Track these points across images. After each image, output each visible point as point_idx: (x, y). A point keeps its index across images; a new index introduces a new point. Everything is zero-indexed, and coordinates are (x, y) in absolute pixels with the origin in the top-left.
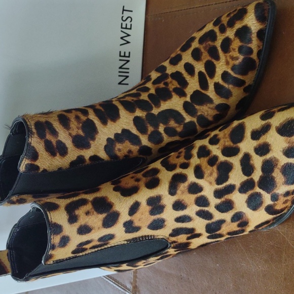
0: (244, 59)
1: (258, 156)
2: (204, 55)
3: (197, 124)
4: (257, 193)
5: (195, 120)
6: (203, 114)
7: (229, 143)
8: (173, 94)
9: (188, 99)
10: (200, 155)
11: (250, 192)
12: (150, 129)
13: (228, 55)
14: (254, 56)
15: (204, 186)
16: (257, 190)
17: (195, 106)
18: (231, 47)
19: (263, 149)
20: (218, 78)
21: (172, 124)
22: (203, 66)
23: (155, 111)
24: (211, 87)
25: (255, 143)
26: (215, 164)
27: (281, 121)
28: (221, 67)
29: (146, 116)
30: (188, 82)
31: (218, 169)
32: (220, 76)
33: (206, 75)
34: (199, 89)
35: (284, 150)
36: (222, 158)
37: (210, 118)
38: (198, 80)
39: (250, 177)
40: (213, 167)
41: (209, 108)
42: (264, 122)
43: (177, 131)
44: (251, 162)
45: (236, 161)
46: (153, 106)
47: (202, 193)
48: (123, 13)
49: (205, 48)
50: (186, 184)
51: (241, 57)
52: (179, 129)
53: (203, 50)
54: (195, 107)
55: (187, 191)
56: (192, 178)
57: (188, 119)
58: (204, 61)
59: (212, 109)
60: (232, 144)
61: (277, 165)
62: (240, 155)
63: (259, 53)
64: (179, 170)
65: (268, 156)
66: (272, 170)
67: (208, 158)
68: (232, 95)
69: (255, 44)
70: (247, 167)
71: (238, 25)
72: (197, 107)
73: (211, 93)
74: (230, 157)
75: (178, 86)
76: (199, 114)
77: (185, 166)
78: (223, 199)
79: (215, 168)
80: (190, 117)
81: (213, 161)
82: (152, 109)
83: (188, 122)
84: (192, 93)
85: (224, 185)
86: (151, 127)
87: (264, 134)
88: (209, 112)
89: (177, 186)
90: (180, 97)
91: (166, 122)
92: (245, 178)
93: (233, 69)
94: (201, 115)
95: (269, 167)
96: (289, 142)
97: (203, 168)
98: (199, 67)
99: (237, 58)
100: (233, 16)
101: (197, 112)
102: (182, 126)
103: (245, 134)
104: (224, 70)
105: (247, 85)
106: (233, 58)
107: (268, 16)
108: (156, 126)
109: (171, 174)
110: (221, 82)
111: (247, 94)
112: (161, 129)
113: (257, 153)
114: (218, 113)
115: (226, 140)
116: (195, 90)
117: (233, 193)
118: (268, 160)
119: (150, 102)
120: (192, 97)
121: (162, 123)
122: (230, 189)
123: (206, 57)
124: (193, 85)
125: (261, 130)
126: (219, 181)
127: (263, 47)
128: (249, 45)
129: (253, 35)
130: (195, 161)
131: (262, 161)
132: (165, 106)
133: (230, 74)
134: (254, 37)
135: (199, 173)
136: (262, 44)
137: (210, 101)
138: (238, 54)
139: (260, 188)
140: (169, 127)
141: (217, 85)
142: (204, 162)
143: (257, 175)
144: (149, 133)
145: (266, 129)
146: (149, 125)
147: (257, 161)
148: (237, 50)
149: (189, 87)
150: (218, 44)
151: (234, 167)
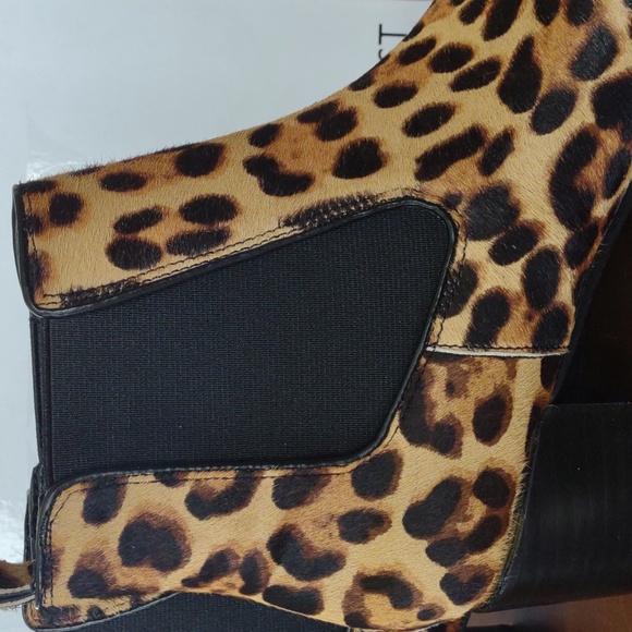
48: (380, 42)
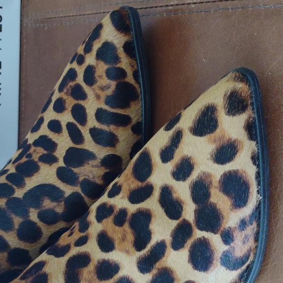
0: (117, 86)
1: (181, 183)
2: (67, 101)
3: (82, 195)
4: (200, 239)
5: (78, 189)
6: (87, 177)
7: (135, 184)
8: (40, 164)
9: (61, 163)
10: (100, 218)
11: (189, 243)
12: (17, 221)
13: (95, 86)
14: (130, 79)
15: (120, 260)
16: (198, 234)
17: (73, 169)
18: (96, 75)
19: (184, 170)
20: (92, 122)
21: (48, 204)
22: (70, 114)
23: (19, 193)
24: (87, 136)
25: (170, 166)
26: (125, 221)
27: (193, 117)
28: (91, 106)
29: (7, 204)
30: (56, 142)
31: (132, 226)
32: (94, 118)
33: (77, 123)
34: (72, 145)
35: (212, 156)
36: (132, 208)
37: (99, 181)
38: (68, 135)
39: (181, 219)
40: (124, 226)
41: (93, 166)
42: (171, 133)
43: (57, 213)
44: (175, 196)
45: (152, 204)
46: (15, 187)
47: (121, 274)
49: (67, 93)
50: (91, 267)
51: (113, 84)
52: (60, 209)
53: (65, 97)
54: (73, 171)
55: (95, 277)
56: (97, 255)
57: (68, 190)
58: (70, 109)
59: (96, 166)
60: (140, 184)
61: (211, 183)
62: (156, 194)
63: (135, 75)
64: (74, 251)
65: (194, 176)
66: (207, 195)
67: (112, 217)
68: (118, 140)
69: (125, 63)
70: (172, 207)
71: (97, 46)
72: (76, 170)
73: (89, 144)
74: (143, 201)
75: (45, 152)
76: (81, 179)
77: (82, 241)
78: (154, 271)
79: (126, 226)
80: (70, 187)
81: (121, 218)
82: (13, 191)
83: (70, 195)
84: (64, 154)
85: (149, 247)
86: (17, 218)
87: (177, 147)
88: (95, 173)
89: (77, 274)
90: (50, 165)
91: (37, 204)
92: (174, 223)
93: (107, 103)
94: (85, 179)
95: (200, 191)
96: (215, 141)
97: (110, 233)
98: (66, 118)
99: (108, 87)
100: (89, 40)
101: (78, 178)
102: (63, 203)
103: (153, 161)
104: (96, 108)
105: (134, 121)
106: (102, 88)
107: (131, 24)
108: (25, 214)
109: (64, 260)
110: (97, 125)
111: (140, 137)
112: (33, 216)
113: (178, 179)
114: (108, 171)
115: (130, 182)
116: (67, 148)
117: (166, 254)
118: (196, 182)
119: (10, 184)
120: (66, 159)
121: (33, 207)
122: (160, 250)
123: (70, 102)
124: (64, 143)
125: (172, 143)
126: (139, 245)
127: (138, 66)
128: (118, 65)
129: (119, 51)
130: (95, 228)
131: (188, 187)
132: (31, 183)
133: (105, 111)
134: (121, 52)
135: (106, 243)
136: (134, 62)
137: (91, 156)
138: (109, 81)
139: (201, 229)
140: (44, 211)
141: (94, 132)
142: (108, 224)
143: (189, 212)
144: (16, 226)
145: (177, 139)
146: (13, 216)
147: (183, 191)
148: (104, 75)
149: (58, 147)
150: (80, 79)
151: (153, 214)
